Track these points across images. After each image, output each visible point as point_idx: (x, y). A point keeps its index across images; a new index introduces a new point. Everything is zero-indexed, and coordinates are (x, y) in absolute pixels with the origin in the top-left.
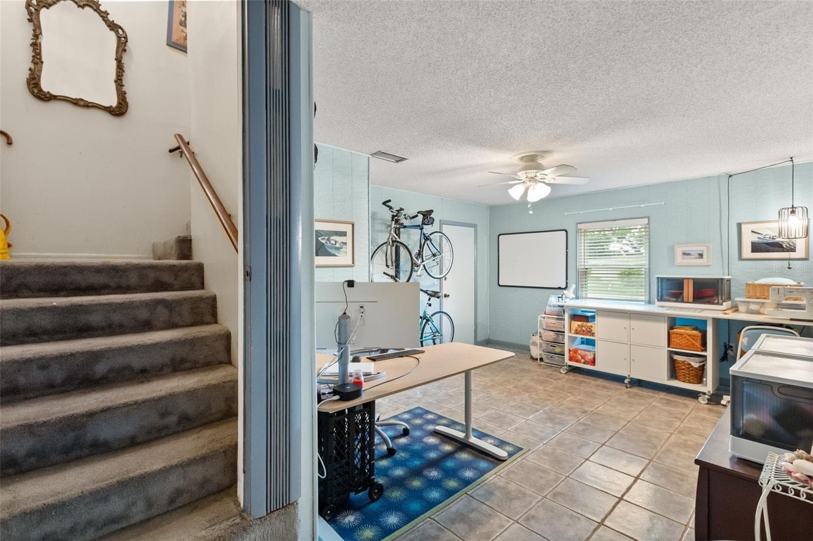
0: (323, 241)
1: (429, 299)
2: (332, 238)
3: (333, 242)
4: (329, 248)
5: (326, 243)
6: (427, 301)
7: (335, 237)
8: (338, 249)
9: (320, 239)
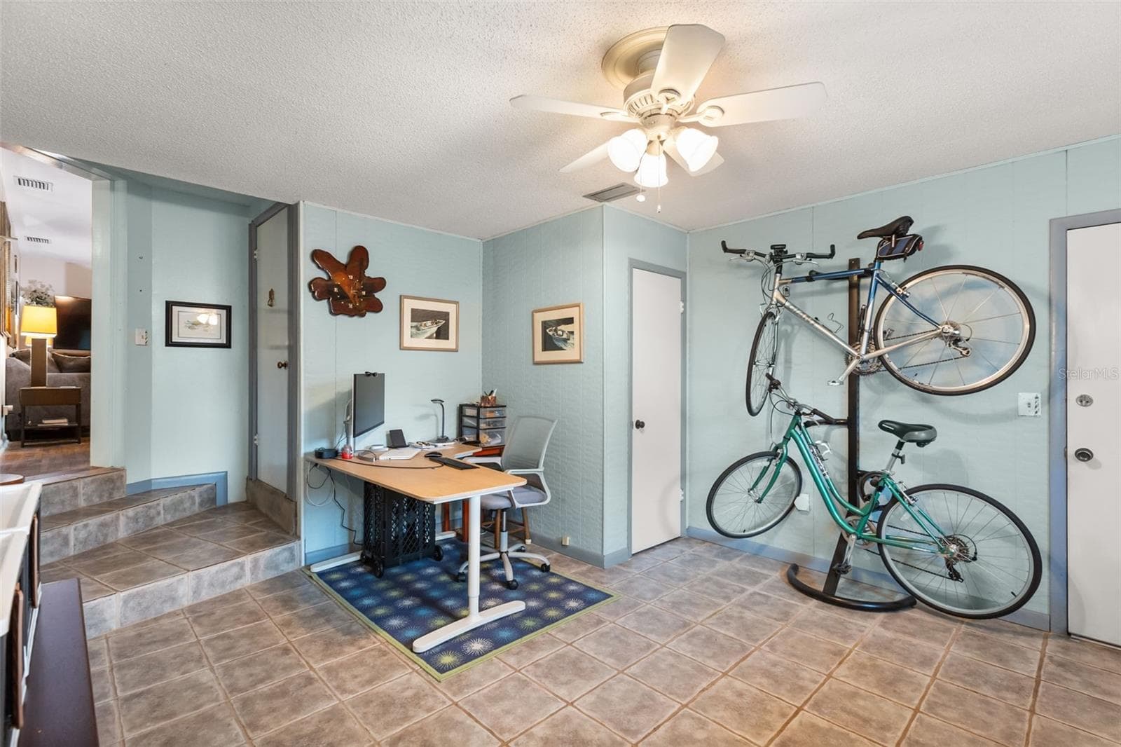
0: (551, 333)
1: (900, 446)
2: (559, 328)
3: (560, 333)
4: (556, 340)
5: (553, 334)
6: (893, 449)
7: (563, 326)
8: (565, 340)
9: (548, 331)
